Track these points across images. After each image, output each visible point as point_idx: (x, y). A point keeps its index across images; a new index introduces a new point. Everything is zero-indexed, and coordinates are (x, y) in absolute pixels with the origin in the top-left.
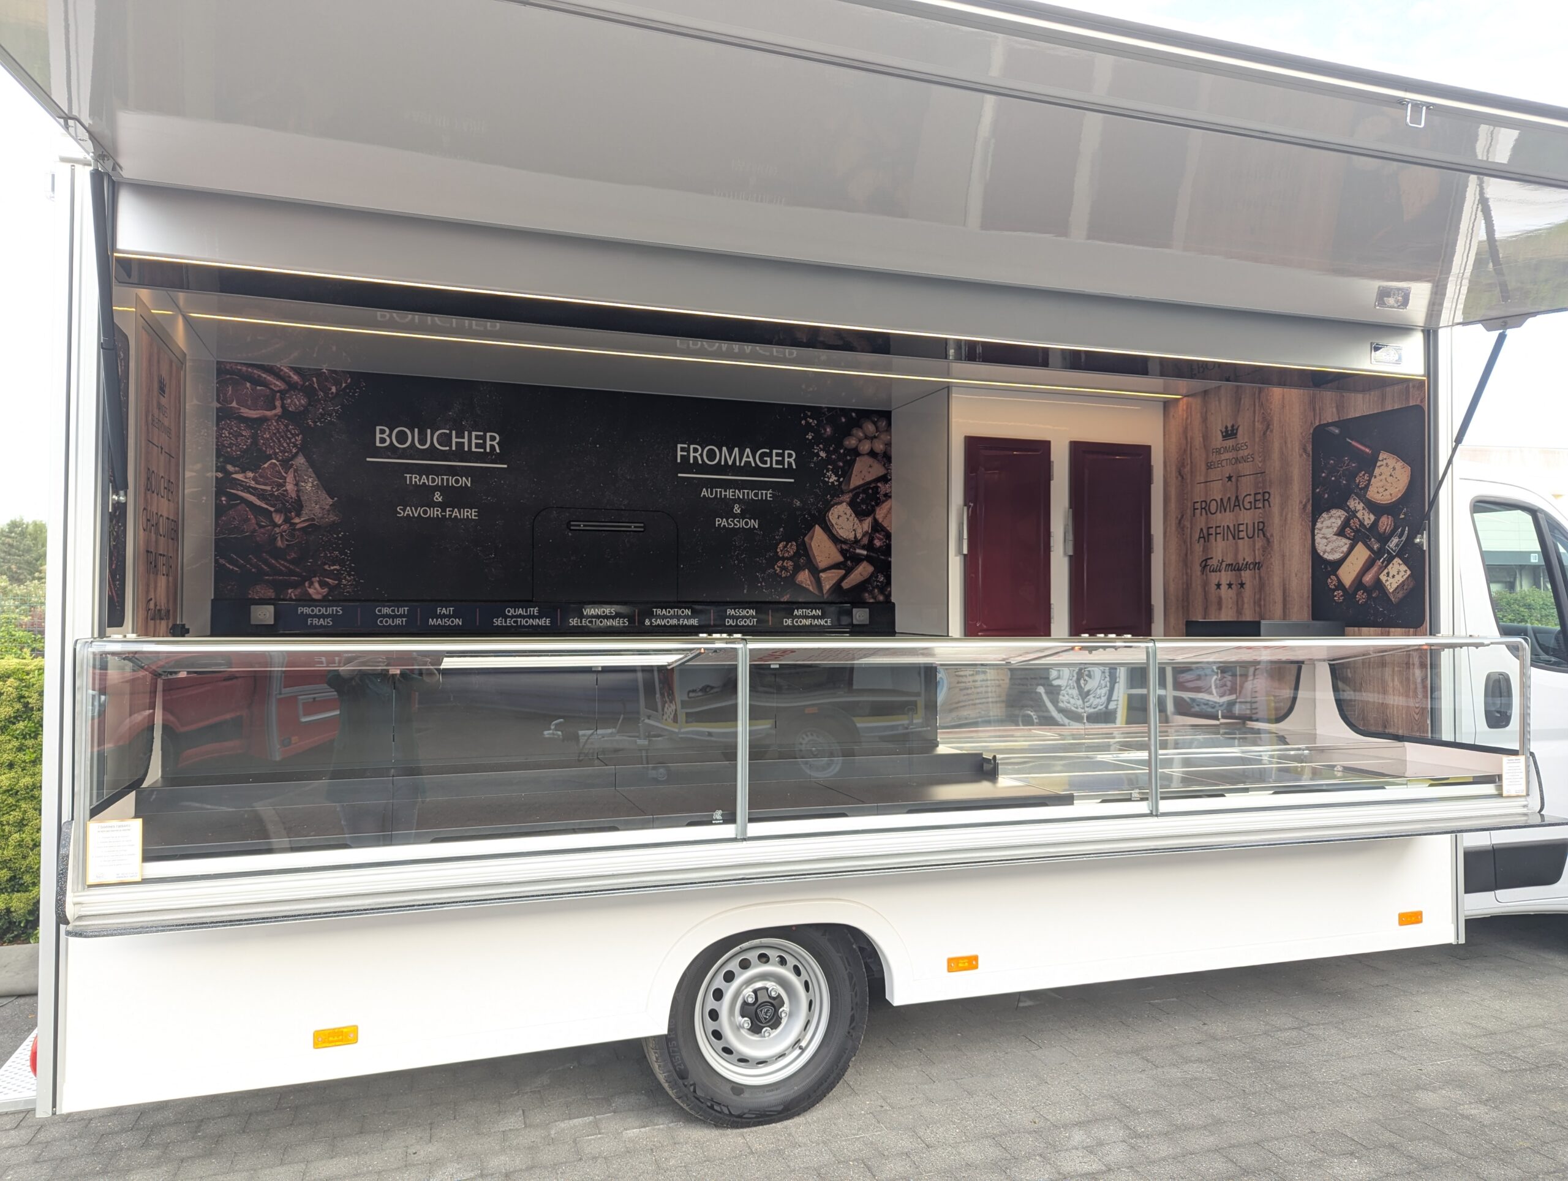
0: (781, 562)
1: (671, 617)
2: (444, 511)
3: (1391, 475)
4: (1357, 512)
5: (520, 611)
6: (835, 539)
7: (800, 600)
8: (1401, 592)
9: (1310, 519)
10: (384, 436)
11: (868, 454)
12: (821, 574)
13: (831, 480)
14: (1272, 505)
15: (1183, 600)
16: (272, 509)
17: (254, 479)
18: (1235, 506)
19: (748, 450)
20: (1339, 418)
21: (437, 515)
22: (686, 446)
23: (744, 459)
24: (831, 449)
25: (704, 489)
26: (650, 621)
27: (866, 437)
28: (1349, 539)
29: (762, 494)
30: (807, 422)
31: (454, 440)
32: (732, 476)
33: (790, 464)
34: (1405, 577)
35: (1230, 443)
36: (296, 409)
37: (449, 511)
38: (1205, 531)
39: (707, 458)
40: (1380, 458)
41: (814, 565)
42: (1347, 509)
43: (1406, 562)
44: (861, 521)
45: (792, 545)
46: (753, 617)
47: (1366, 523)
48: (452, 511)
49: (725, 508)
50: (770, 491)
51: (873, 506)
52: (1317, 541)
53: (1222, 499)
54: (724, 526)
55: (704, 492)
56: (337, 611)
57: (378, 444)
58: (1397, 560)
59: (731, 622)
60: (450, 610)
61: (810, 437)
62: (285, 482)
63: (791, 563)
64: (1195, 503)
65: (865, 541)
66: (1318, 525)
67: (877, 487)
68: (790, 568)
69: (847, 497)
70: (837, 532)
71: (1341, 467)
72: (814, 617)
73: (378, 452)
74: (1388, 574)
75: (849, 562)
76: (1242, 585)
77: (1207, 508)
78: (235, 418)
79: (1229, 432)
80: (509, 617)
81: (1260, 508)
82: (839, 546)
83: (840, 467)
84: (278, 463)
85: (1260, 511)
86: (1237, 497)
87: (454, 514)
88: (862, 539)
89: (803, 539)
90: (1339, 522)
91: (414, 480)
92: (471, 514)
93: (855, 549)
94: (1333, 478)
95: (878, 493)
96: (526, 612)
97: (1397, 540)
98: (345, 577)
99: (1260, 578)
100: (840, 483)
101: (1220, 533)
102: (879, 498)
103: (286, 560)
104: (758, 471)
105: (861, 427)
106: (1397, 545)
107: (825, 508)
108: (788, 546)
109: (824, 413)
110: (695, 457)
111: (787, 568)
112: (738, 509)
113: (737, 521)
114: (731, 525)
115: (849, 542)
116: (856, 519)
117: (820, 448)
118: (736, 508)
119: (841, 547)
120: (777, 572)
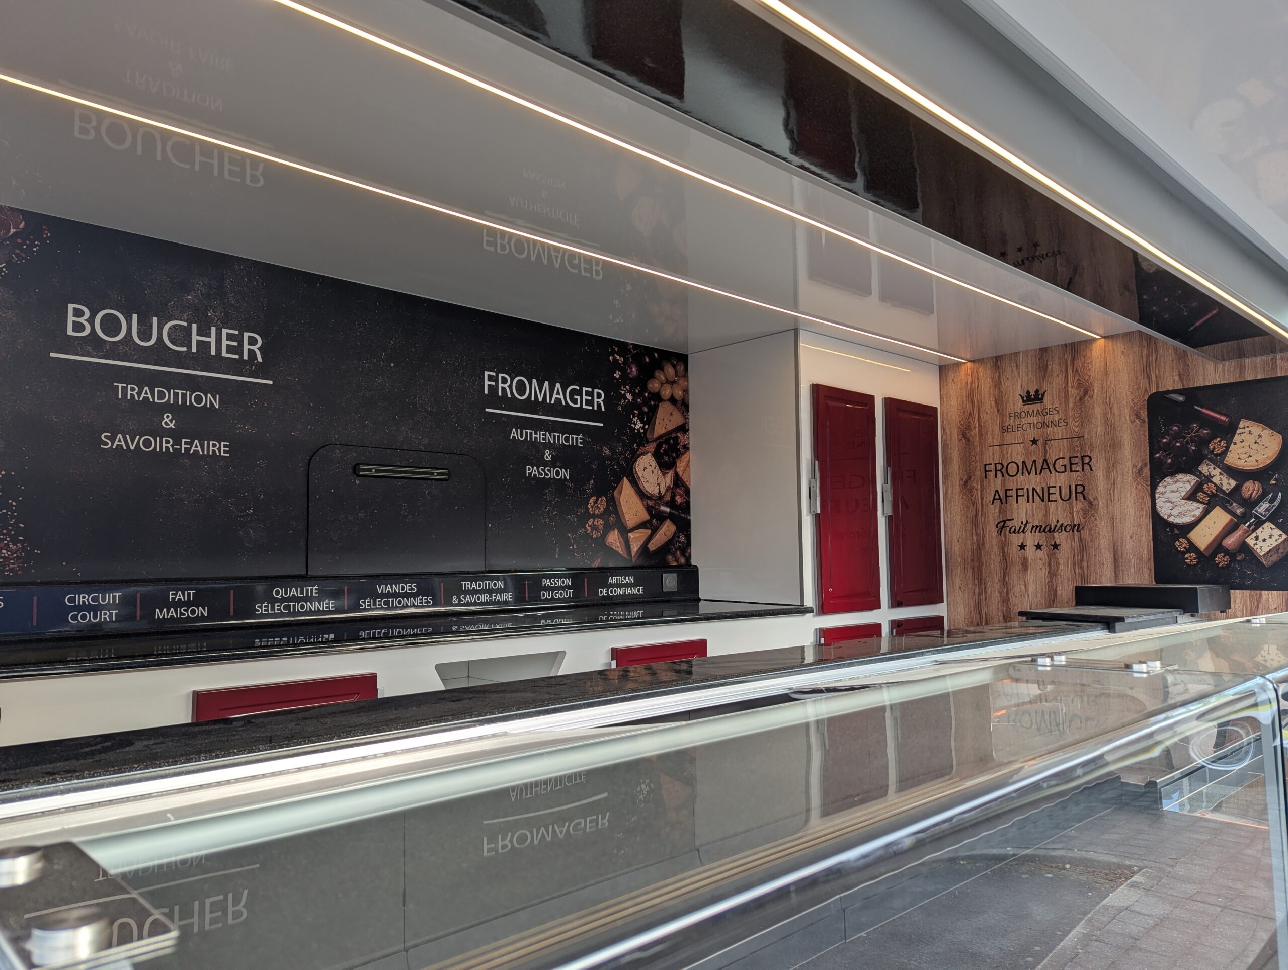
0: (591, 520)
1: (483, 592)
2: (177, 443)
3: (1256, 442)
4: (1212, 477)
5: (294, 592)
6: (642, 495)
7: (611, 565)
8: (1276, 556)
9: (1149, 483)
10: (81, 320)
11: (669, 400)
12: (630, 534)
14: (1094, 468)
15: (973, 560)
18: (1042, 469)
19: (558, 385)
20: (1183, 386)
21: (167, 448)
22: (494, 374)
23: (555, 396)
24: (637, 391)
25: (514, 429)
26: (459, 598)
27: (667, 382)
28: (1202, 503)
29: (573, 438)
30: (615, 359)
31: (195, 338)
32: (542, 415)
33: (599, 405)
34: (1279, 541)
35: (1034, 407)
37: (186, 443)
38: (1002, 493)
39: (517, 391)
40: (1241, 425)
41: (622, 523)
42: (1200, 475)
43: (1279, 526)
44: (664, 474)
45: (602, 500)
46: (568, 587)
47: (1224, 488)
48: (191, 444)
49: (533, 453)
50: (580, 436)
51: (674, 459)
52: (1158, 506)
53: (1024, 462)
54: (535, 475)
55: (514, 434)
57: (70, 332)
58: (1268, 525)
59: (546, 594)
60: (189, 595)
61: (618, 377)
63: (601, 522)
64: (985, 465)
65: (668, 497)
66: (1160, 489)
67: (677, 437)
68: (601, 527)
69: (651, 447)
70: (644, 487)
71: (1189, 433)
72: (627, 585)
73: (70, 345)
74: (1257, 538)
75: (654, 521)
76: (1056, 546)
77: (1004, 470)
79: (1033, 397)
80: (278, 601)
81: (1078, 471)
82: (645, 503)
83: (645, 413)
85: (1078, 474)
86: (1045, 460)
87: (193, 448)
88: (665, 494)
89: (613, 494)
90: (1189, 487)
91: (129, 392)
92: (219, 449)
93: (660, 506)
94: (1178, 444)
95: (678, 444)
96: (302, 593)
97: (1268, 505)
98: (7, 545)
99: (1081, 540)
100: (646, 431)
101: (1023, 495)
102: (678, 450)
104: (567, 411)
105: (662, 369)
106: (1267, 510)
107: (632, 458)
108: (599, 502)
109: (630, 350)
110: (503, 389)
111: (598, 528)
112: (549, 455)
113: (548, 470)
114: (542, 475)
115: (654, 498)
116: (659, 472)
117: (627, 389)
118: (547, 454)
119: (647, 504)
120: (588, 532)
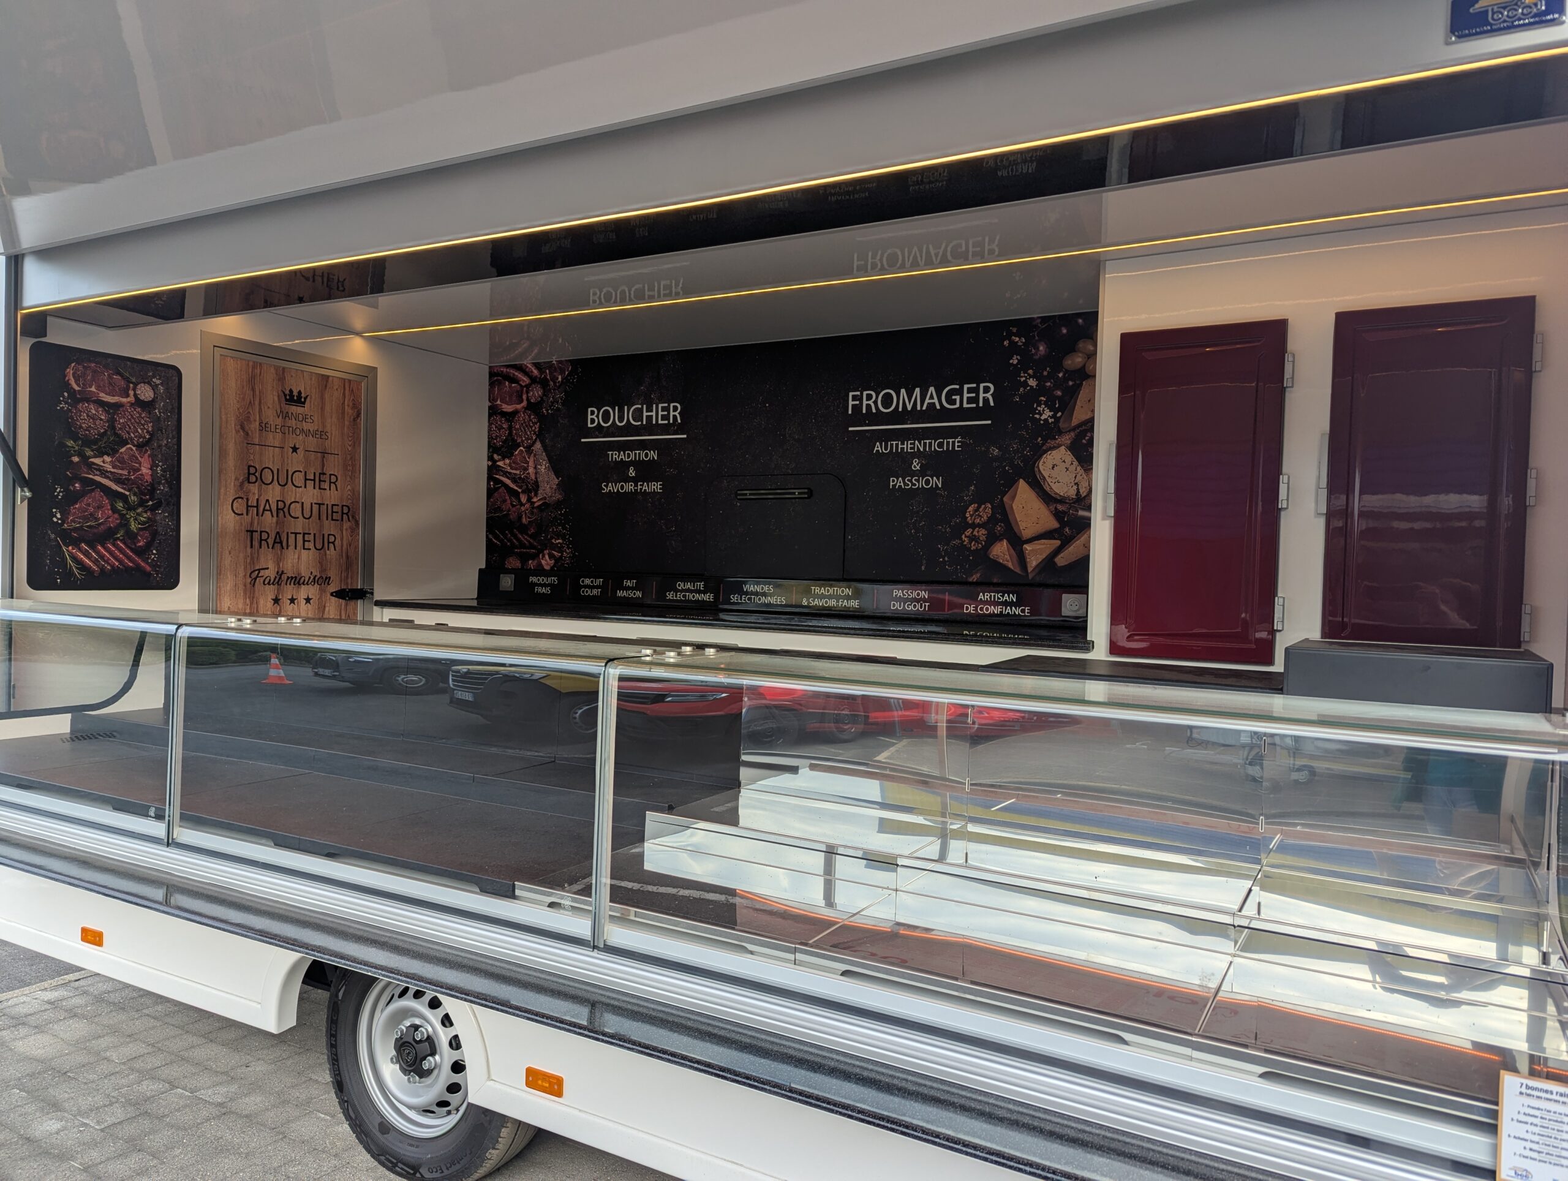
0: (970, 530)
1: (830, 597)
2: (636, 485)
5: (689, 586)
6: (1047, 498)
7: (995, 581)
10: (594, 417)
12: (1025, 546)
13: (1044, 417)
16: (520, 490)
17: (510, 465)
19: (932, 389)
21: (631, 489)
22: (858, 393)
23: (927, 401)
24: (1045, 373)
25: (878, 443)
26: (808, 600)
29: (948, 443)
30: (1012, 343)
31: (645, 414)
32: (910, 424)
33: (986, 400)
36: (536, 399)
37: (640, 485)
39: (882, 405)
41: (1015, 533)
44: (1087, 471)
45: (985, 508)
46: (925, 601)
48: (643, 485)
49: (900, 464)
50: (959, 439)
54: (900, 486)
55: (878, 447)
56: (554, 581)
57: (589, 425)
59: (897, 605)
60: (633, 583)
61: (1015, 362)
62: (528, 466)
63: (983, 531)
68: (983, 538)
69: (1067, 439)
70: (1051, 488)
72: (1006, 604)
73: (589, 433)
75: (1066, 530)
78: (499, 414)
80: (679, 591)
82: (1052, 508)
83: (1057, 397)
84: (524, 450)
87: (644, 488)
88: (1088, 496)
89: (1002, 498)
91: (614, 456)
92: (657, 487)
93: (1077, 511)
96: (694, 587)
98: (565, 550)
100: (1057, 420)
103: (527, 535)
104: (944, 414)
107: (1034, 455)
108: (981, 510)
109: (1036, 326)
110: (868, 406)
111: (979, 538)
112: (918, 464)
113: (915, 480)
114: (908, 485)
115: (1067, 501)
116: (1079, 468)
117: (1029, 374)
118: (915, 464)
119: (1056, 508)
120: (965, 543)
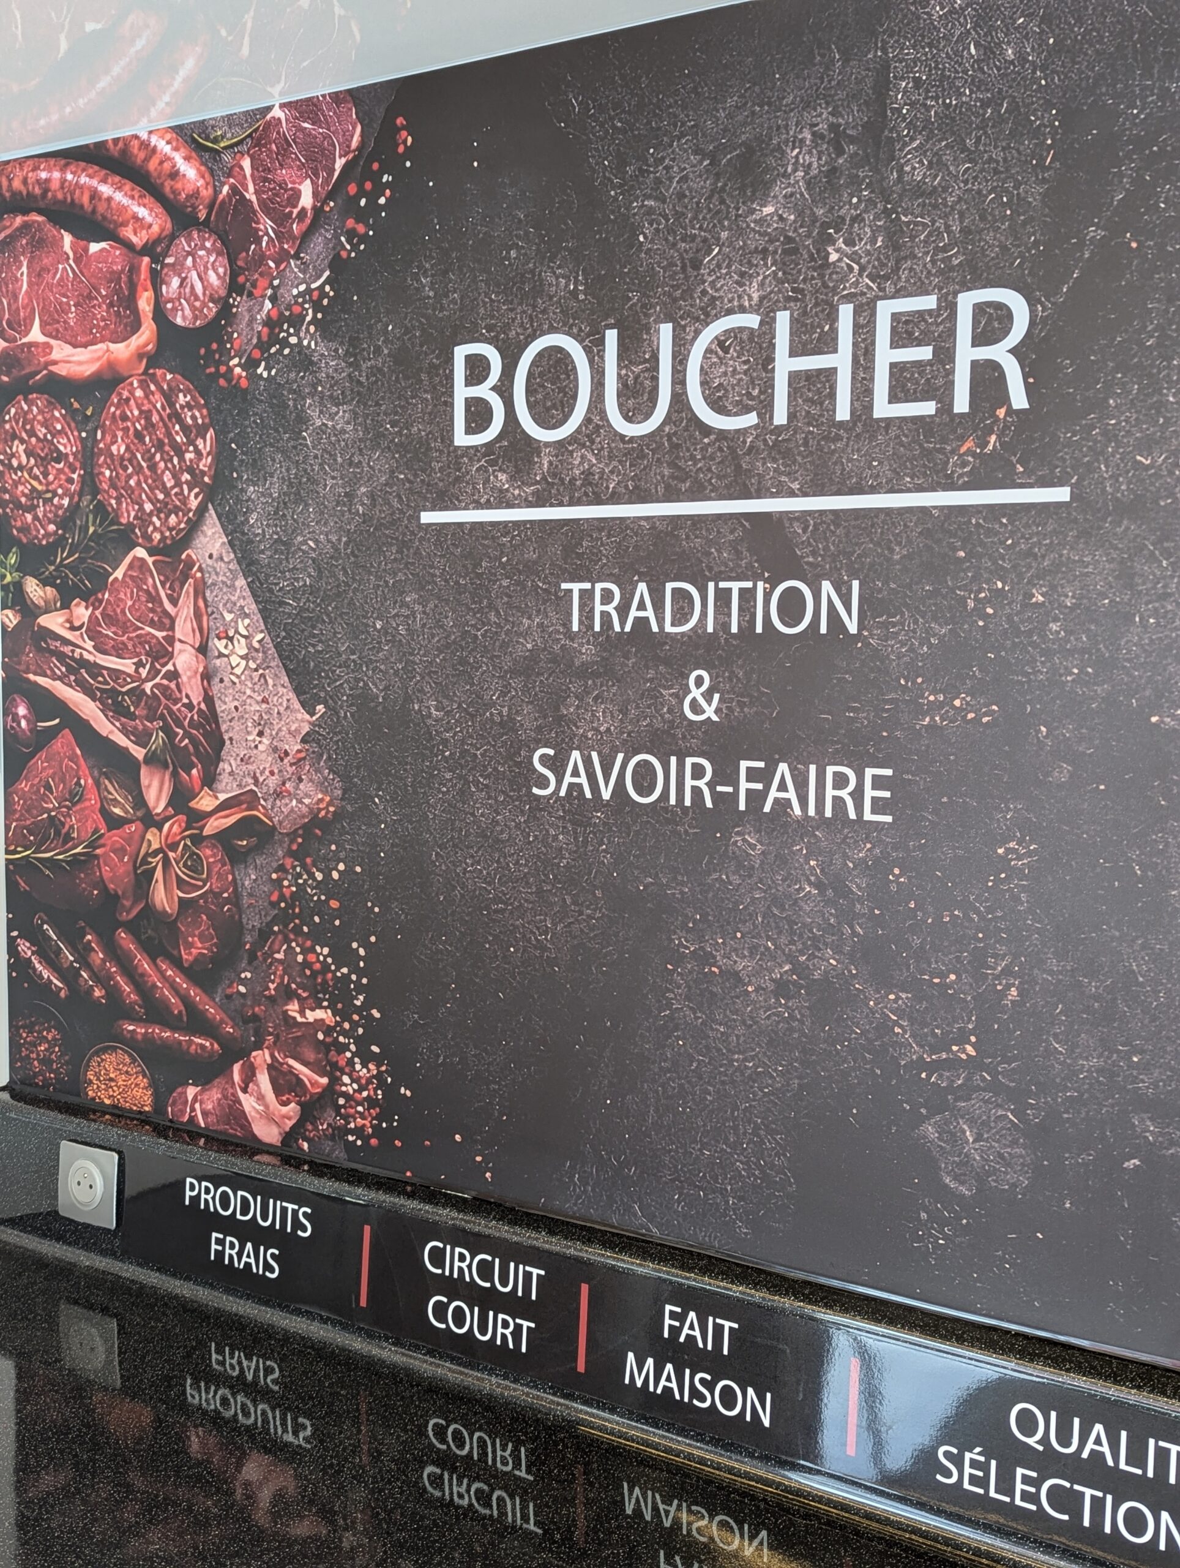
2: (726, 774)
10: (484, 391)
16: (139, 753)
17: (93, 633)
21: (697, 792)
31: (785, 364)
36: (196, 313)
37: (752, 775)
48: (767, 777)
56: (298, 1225)
57: (461, 439)
60: (718, 1330)
62: (171, 640)
73: (460, 480)
78: (41, 389)
80: (1027, 1457)
84: (150, 560)
87: (773, 793)
91: (598, 608)
92: (858, 795)
98: (350, 1063)
103: (177, 962)
